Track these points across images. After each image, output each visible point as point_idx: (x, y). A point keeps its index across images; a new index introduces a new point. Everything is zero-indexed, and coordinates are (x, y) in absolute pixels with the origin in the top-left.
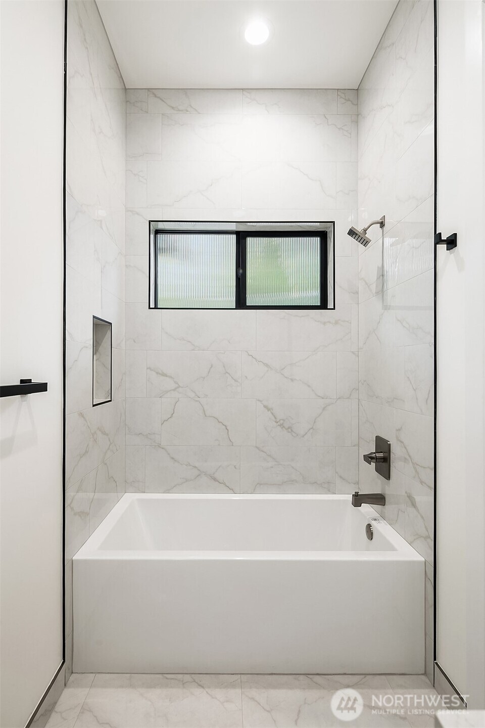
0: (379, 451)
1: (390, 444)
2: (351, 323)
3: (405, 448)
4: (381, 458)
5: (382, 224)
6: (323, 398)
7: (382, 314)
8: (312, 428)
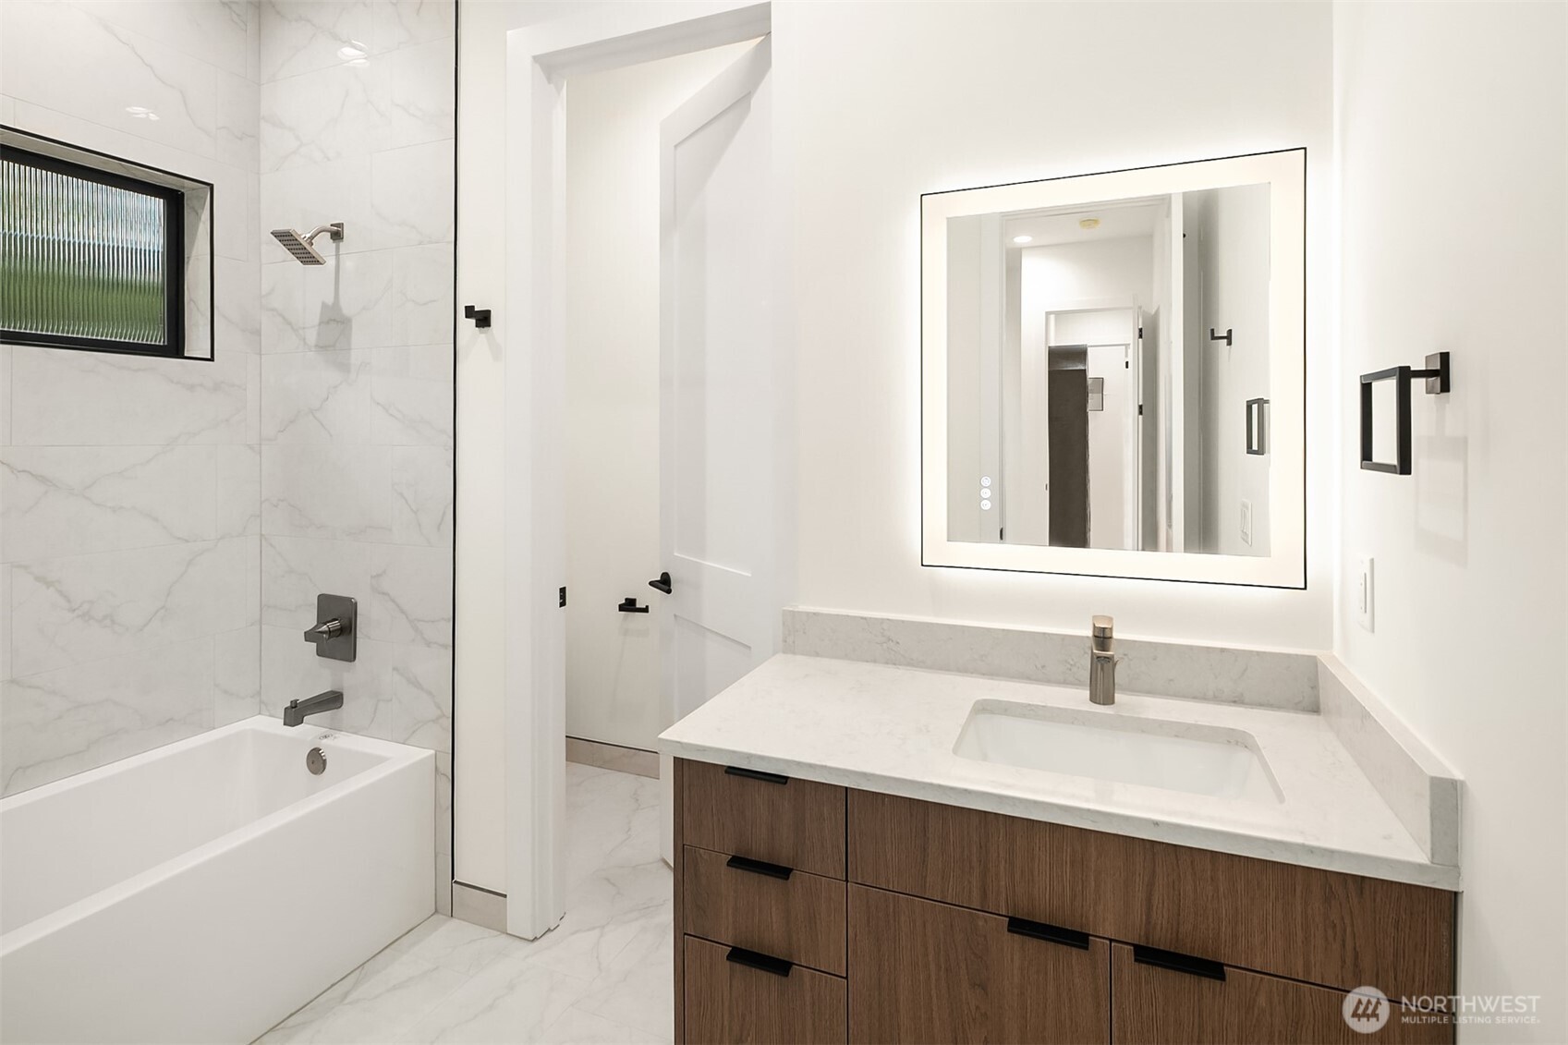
0: (330, 619)
1: (356, 603)
2: (245, 390)
3: (393, 601)
4: (338, 630)
5: (337, 235)
6: (187, 541)
7: (335, 387)
8: (162, 608)
